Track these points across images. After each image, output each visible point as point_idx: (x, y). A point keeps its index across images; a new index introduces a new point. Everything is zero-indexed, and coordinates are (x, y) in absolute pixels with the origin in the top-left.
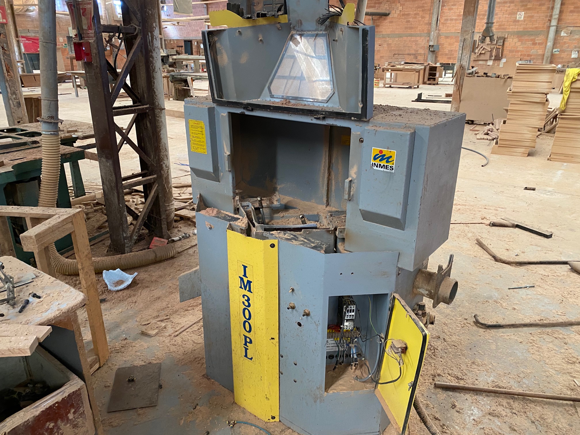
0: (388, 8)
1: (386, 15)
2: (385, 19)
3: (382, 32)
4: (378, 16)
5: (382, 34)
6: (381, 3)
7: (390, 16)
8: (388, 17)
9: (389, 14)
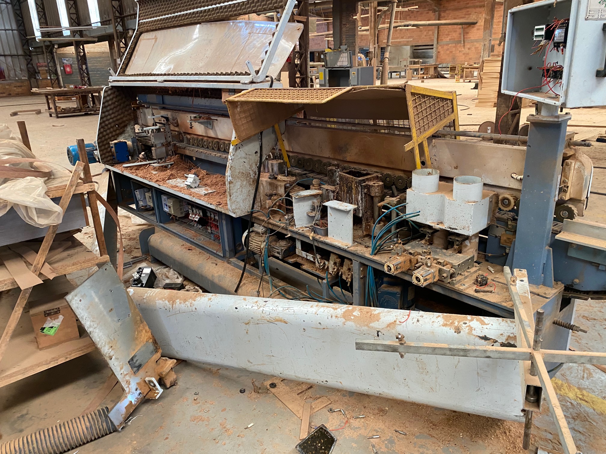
0: (476, 18)
1: (474, 24)
2: (473, 27)
3: (470, 38)
4: (468, 25)
5: (471, 40)
6: (470, 14)
7: (478, 24)
8: (476, 25)
9: (476, 23)
